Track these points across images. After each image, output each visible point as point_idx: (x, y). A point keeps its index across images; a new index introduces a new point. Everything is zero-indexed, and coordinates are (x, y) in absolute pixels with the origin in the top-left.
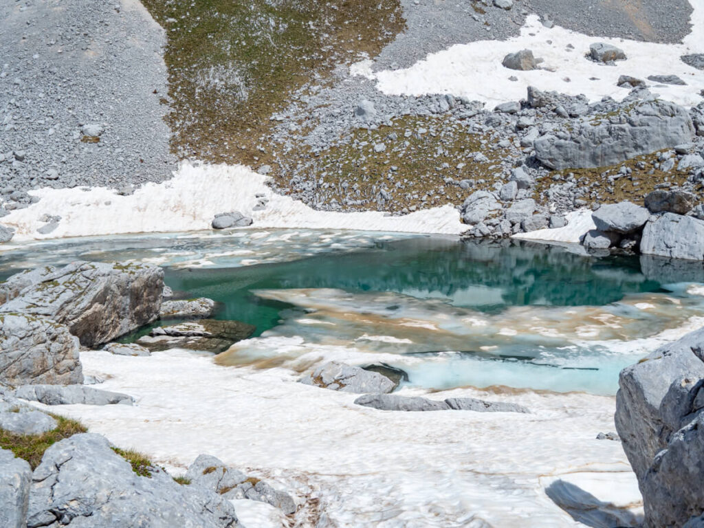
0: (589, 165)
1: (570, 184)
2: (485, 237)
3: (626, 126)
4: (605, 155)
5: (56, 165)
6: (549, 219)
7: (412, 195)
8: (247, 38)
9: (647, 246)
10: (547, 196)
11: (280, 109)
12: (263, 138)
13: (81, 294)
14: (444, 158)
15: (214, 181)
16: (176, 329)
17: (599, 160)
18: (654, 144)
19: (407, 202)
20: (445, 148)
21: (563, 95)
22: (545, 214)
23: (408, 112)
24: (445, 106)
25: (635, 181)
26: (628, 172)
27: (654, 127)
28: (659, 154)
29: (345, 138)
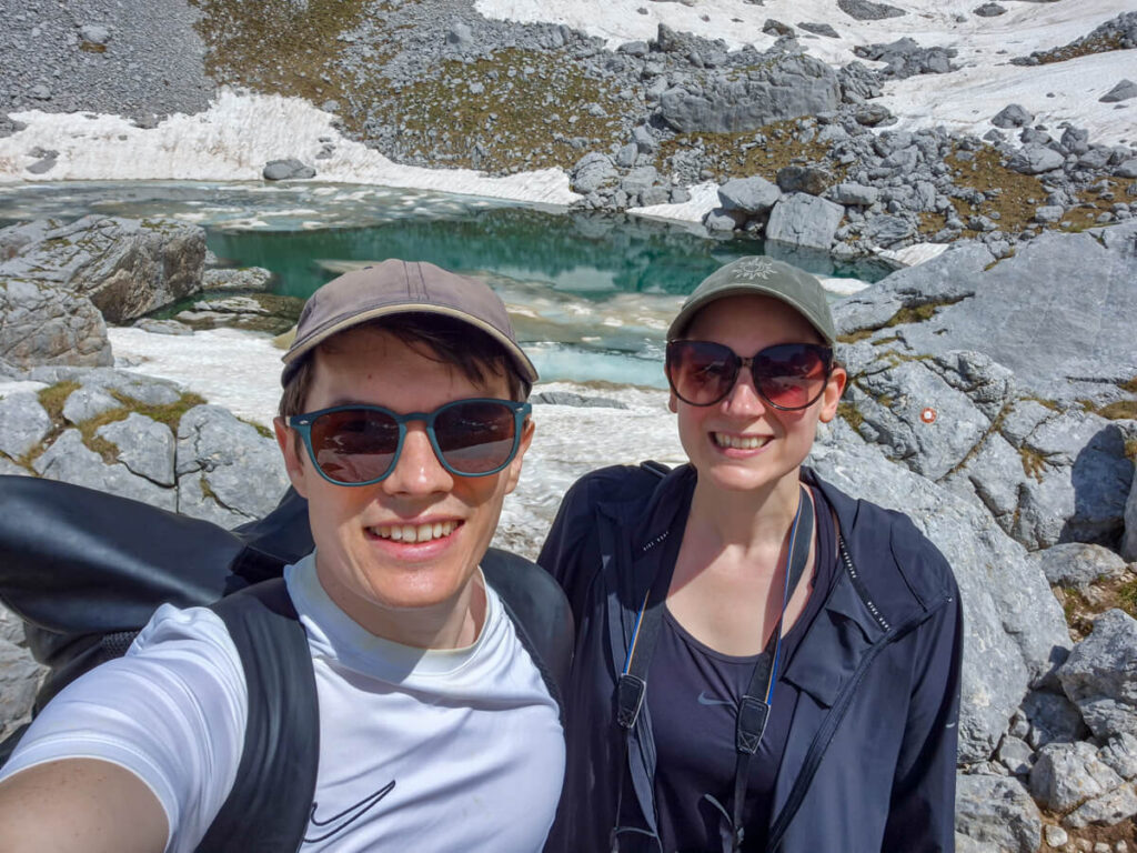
1: (698, 151)
2: (597, 210)
3: (766, 85)
4: (740, 118)
5: (46, 79)
6: (670, 193)
7: (514, 152)
9: (774, 231)
10: (671, 164)
11: (350, 26)
12: (327, 64)
13: (101, 256)
14: (554, 108)
15: (265, 117)
16: (225, 303)
17: (732, 124)
18: (794, 109)
19: (507, 161)
20: (555, 94)
21: (699, 38)
22: (667, 187)
23: (513, 44)
24: (559, 40)
25: (770, 152)
26: (763, 141)
27: (797, 88)
28: (799, 121)
29: (433, 72)
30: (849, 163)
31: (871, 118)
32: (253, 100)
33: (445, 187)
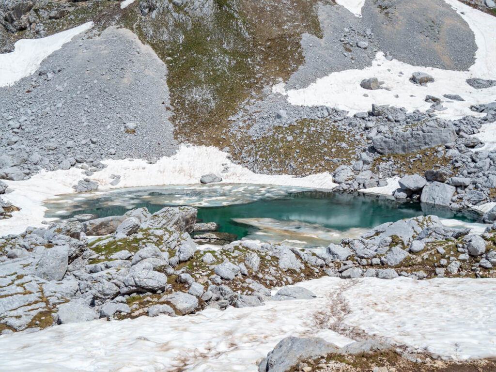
0: (401, 152)
1: (391, 163)
2: (345, 190)
3: (421, 132)
4: (410, 147)
5: (113, 146)
6: (378, 182)
7: (307, 166)
8: (213, 70)
9: (424, 198)
10: (378, 169)
11: (233, 114)
12: (224, 131)
13: (169, 221)
14: (325, 145)
15: (199, 156)
16: (204, 236)
17: (406, 150)
18: (435, 142)
19: (304, 170)
20: (325, 139)
21: (392, 108)
22: (376, 179)
23: (305, 117)
24: (326, 114)
25: (423, 162)
26: (420, 157)
27: (435, 133)
28: (437, 148)
29: (270, 132)
30: (459, 167)
31: (472, 144)
32: (194, 149)
33: (277, 183)
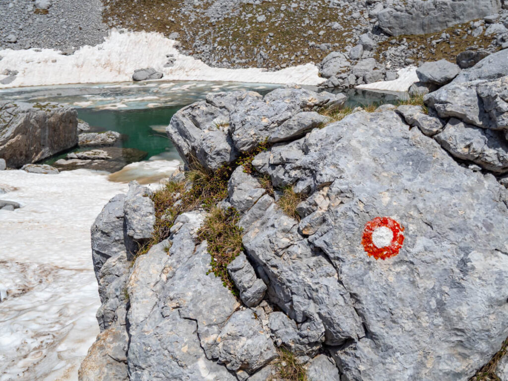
0: (418, 32)
1: (403, 47)
2: (336, 87)
4: (431, 24)
5: (14, 31)
6: (385, 74)
7: (284, 55)
10: (385, 56)
12: (173, 11)
13: (5, 127)
14: (309, 27)
15: (136, 45)
16: (85, 154)
17: (427, 28)
18: (469, 15)
19: (279, 61)
20: (310, 18)
22: (382, 70)
25: (452, 44)
26: (447, 37)
27: (470, 2)
28: (471, 23)
29: (235, 11)
32: (129, 35)
33: (240, 79)
